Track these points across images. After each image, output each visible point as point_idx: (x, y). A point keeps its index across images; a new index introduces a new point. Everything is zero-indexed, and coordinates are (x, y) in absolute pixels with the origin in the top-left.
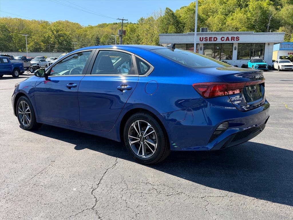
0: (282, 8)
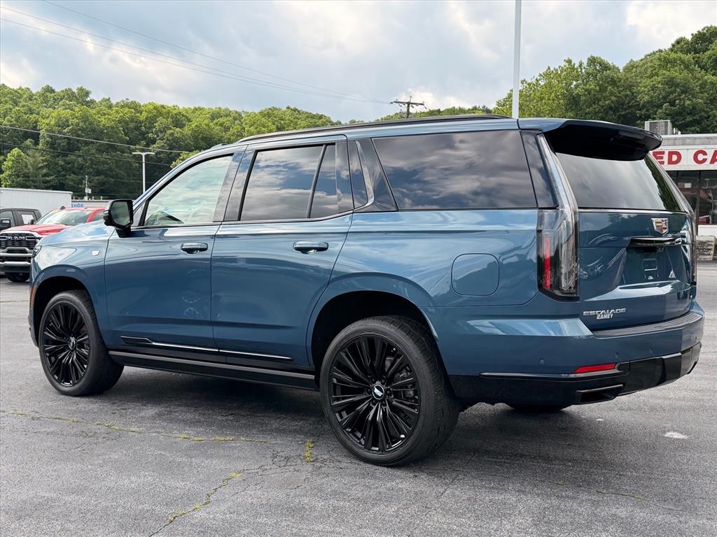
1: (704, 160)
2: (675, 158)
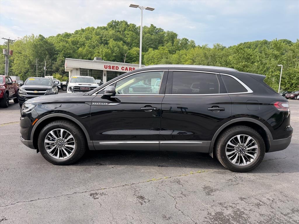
1: (124, 69)
2: (117, 68)
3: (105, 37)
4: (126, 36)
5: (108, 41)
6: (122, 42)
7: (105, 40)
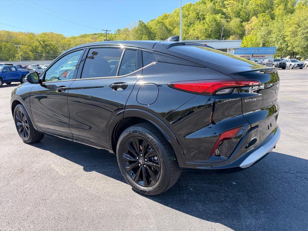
0: (231, 20)
3: (202, 12)
4: (226, 6)
5: (205, 15)
6: (220, 15)
7: (202, 15)
